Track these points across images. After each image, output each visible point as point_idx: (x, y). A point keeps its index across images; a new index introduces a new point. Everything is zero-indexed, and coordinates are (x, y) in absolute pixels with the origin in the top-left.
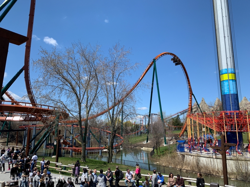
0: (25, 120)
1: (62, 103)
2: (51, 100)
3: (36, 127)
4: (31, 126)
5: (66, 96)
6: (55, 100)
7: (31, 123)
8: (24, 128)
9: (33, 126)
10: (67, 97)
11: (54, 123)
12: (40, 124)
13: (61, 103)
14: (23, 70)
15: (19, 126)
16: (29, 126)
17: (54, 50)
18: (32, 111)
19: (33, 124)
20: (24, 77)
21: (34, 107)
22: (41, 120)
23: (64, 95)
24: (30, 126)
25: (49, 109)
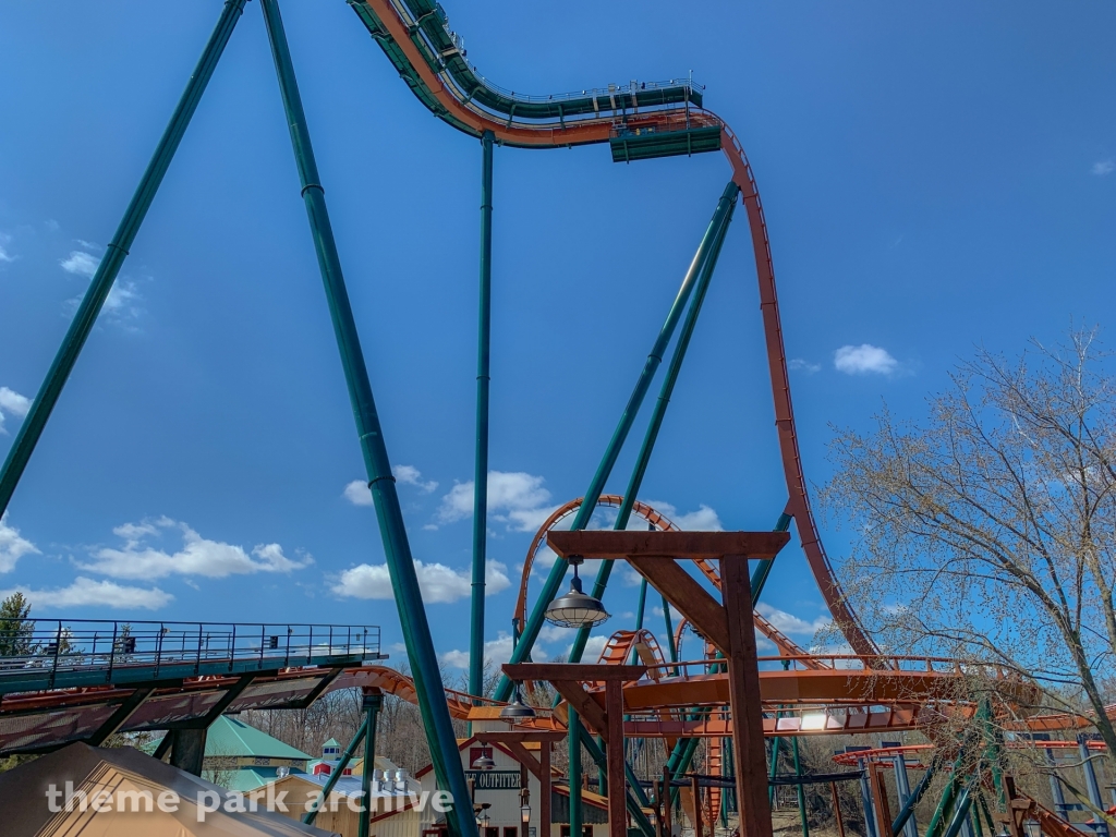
0: (848, 728)
1: (981, 639)
2: (931, 634)
3: (901, 756)
4: (881, 751)
5: (987, 610)
6: (946, 633)
7: (875, 740)
8: (852, 763)
9: (888, 751)
10: (992, 616)
11: (973, 738)
12: (917, 743)
13: (979, 643)
14: (789, 520)
15: (831, 751)
16: (871, 753)
17: (882, 423)
18: (864, 691)
19: (885, 744)
20: (800, 543)
21: (870, 672)
22: (912, 723)
23: (980, 609)
24: (876, 752)
25: (934, 675)
